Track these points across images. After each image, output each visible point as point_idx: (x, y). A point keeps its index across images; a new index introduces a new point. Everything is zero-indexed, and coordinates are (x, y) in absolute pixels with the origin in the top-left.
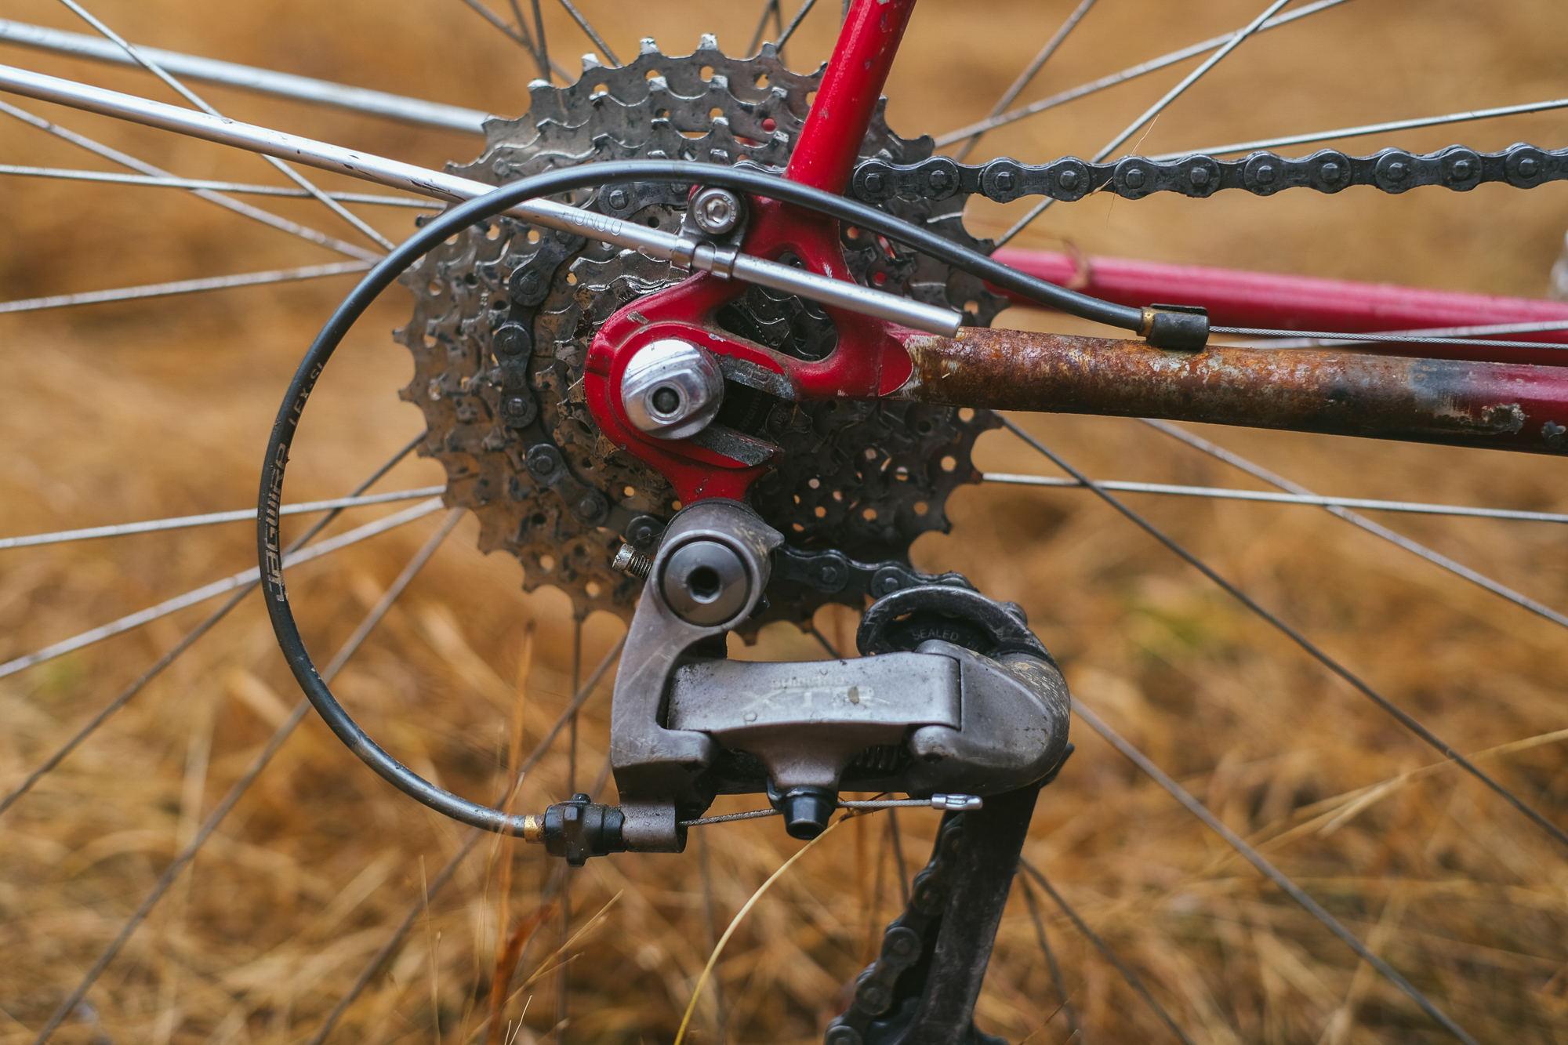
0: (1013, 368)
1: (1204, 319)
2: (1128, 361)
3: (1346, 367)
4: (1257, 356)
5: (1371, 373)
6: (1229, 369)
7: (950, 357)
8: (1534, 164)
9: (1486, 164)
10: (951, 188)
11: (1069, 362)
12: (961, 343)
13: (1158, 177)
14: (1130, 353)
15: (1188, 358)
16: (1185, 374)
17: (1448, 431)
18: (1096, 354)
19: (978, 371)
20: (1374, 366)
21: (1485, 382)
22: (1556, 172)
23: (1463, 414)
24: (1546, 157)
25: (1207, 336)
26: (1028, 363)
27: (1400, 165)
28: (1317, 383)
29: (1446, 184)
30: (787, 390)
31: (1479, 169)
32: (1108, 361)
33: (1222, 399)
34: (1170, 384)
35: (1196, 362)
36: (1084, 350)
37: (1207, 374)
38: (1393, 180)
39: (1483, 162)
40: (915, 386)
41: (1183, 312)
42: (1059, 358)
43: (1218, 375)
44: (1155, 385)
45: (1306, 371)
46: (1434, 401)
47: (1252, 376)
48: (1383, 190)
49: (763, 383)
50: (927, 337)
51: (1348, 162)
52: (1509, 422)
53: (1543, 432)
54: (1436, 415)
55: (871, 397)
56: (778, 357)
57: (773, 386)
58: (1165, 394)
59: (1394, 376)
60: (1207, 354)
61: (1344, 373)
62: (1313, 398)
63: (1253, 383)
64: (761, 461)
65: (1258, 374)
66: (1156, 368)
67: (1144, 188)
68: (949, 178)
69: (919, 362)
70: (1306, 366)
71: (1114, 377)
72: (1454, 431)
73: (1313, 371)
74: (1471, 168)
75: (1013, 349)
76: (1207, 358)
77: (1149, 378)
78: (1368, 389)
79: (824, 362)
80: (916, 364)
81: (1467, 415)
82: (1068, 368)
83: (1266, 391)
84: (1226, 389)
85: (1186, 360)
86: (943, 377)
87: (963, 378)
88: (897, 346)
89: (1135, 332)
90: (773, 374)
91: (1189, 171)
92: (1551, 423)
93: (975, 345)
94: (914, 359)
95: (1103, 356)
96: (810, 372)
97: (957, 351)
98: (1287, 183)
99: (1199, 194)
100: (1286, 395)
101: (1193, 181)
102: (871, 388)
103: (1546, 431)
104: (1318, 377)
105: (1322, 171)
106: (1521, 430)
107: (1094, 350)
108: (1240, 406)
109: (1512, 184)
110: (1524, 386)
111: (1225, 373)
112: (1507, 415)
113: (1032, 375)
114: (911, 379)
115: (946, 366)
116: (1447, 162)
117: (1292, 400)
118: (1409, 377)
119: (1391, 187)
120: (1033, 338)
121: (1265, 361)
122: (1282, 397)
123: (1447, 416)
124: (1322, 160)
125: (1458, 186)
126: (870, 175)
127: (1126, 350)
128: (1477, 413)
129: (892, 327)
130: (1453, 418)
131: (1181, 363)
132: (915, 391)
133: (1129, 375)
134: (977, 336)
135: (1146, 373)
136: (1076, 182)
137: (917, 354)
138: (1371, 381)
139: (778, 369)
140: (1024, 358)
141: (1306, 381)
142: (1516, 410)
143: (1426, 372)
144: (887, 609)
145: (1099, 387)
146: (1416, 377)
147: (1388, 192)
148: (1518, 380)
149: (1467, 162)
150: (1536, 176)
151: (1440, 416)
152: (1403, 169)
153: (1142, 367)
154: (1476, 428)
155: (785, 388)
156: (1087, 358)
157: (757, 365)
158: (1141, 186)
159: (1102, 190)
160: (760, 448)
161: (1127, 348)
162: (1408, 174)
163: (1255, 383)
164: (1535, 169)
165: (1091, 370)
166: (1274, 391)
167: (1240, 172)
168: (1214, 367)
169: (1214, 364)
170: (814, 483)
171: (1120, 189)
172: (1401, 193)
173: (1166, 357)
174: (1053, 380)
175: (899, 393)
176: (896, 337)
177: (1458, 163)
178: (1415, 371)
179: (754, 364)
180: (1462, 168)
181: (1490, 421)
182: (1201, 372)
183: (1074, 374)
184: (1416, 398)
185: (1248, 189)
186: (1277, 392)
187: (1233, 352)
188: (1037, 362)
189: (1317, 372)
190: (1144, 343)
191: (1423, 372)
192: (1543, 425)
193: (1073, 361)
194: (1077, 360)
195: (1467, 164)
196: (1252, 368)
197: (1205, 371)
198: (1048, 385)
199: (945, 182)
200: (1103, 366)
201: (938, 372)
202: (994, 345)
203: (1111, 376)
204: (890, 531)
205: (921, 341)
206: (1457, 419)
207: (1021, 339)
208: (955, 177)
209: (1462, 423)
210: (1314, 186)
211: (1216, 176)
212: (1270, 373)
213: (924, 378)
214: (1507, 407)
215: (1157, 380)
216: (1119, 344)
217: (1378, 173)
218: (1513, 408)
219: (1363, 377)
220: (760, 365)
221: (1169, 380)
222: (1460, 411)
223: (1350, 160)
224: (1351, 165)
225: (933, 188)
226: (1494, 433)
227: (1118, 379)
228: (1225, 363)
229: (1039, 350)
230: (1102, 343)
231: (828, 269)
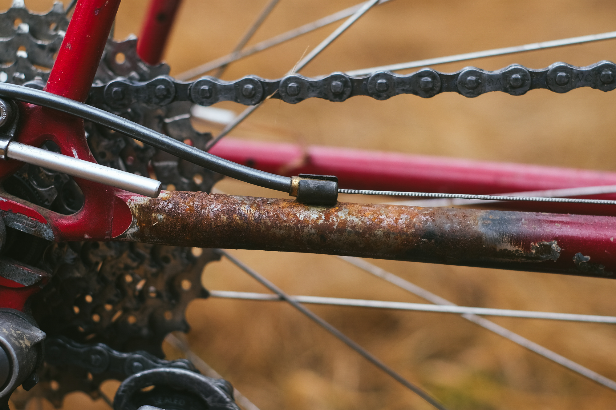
0: (202, 218)
1: (334, 184)
2: (282, 213)
3: (435, 216)
4: (373, 209)
5: (452, 220)
6: (352, 218)
7: (158, 211)
8: (566, 76)
9: (534, 76)
10: (169, 97)
11: (240, 214)
12: (166, 202)
13: (309, 88)
14: (283, 208)
15: (324, 211)
16: (321, 221)
17: (507, 260)
18: (259, 208)
19: (177, 221)
20: (455, 215)
21: (533, 226)
22: (582, 81)
23: (517, 248)
24: (575, 71)
25: (337, 195)
26: (211, 215)
27: (474, 78)
28: (414, 227)
29: (506, 90)
30: (50, 235)
31: (528, 80)
32: (268, 213)
33: (347, 239)
34: (311, 229)
35: (329, 213)
36: (251, 206)
37: (337, 221)
38: (469, 88)
39: (531, 75)
40: (135, 231)
41: (320, 179)
42: (234, 211)
43: (344, 223)
44: (300, 229)
45: (406, 219)
46: (497, 240)
47: (368, 223)
48: (463, 95)
49: (33, 229)
50: (143, 198)
51: (438, 76)
52: (550, 253)
53: (574, 260)
54: (498, 249)
55: (107, 239)
56: (44, 211)
57: (40, 232)
58: (307, 236)
59: (469, 222)
60: (337, 208)
61: (434, 220)
62: (411, 238)
63: (368, 228)
64: (34, 283)
65: (373, 221)
66: (301, 218)
67: (300, 96)
68: (168, 90)
69: (137, 214)
70: (406, 216)
71: (272, 224)
72: (512, 260)
73: (411, 219)
74: (523, 79)
75: (202, 206)
76: (337, 211)
77: (296, 225)
78: (449, 232)
79: (75, 215)
80: (134, 216)
81: (520, 249)
82: (240, 218)
83: (378, 233)
84: (349, 232)
85: (322, 212)
86: (153, 225)
87: (167, 226)
88: (122, 203)
89: (289, 194)
90: (39, 224)
91: (330, 84)
92: (580, 254)
93: (176, 203)
94: (133, 213)
95: (265, 210)
96: (65, 222)
97: (163, 207)
98: (397, 91)
99: (337, 99)
100: (392, 236)
101: (333, 91)
102: (107, 232)
103: (577, 260)
104: (415, 224)
105: (420, 83)
106: (558, 259)
107: (258, 206)
108: (361, 244)
109: (552, 90)
110: (560, 229)
111: (349, 221)
112: (548, 249)
113: (215, 223)
114: (132, 227)
115: (155, 217)
116: (506, 75)
117: (396, 239)
118: (479, 223)
119: (469, 93)
120: (217, 198)
121: (378, 213)
122: (389, 237)
123: (506, 250)
124: (421, 75)
125: (514, 92)
126: (115, 89)
127: (281, 206)
128: (527, 247)
129: (120, 191)
130: (510, 251)
131: (318, 215)
132: (135, 235)
133: (282, 223)
134: (179, 196)
135: (294, 221)
136: (253, 92)
137: (135, 209)
138: (452, 226)
139: (43, 220)
140: (209, 212)
141: (406, 226)
142: (555, 245)
143: (492, 220)
144: (133, 384)
145: (262, 231)
146: (484, 223)
147: (467, 97)
148: (556, 224)
149: (520, 75)
150: (568, 85)
151: (501, 250)
152: (476, 81)
153: (291, 217)
154: (527, 257)
155: (48, 233)
156: (253, 211)
157: (29, 217)
158: (298, 94)
159: (272, 97)
160: (33, 274)
161: (282, 204)
162: (479, 84)
163: (370, 228)
164: (567, 80)
165: (255, 220)
166: (384, 233)
167: (365, 84)
168: (342, 217)
169: (342, 215)
170: (89, 299)
171: (284, 97)
172: (475, 97)
173: (308, 210)
174: (229, 226)
175: (124, 236)
176: (122, 197)
177: (514, 76)
178: (484, 219)
179: (27, 217)
180: (516, 79)
181: (536, 253)
182: (332, 220)
183: (244, 222)
184: (484, 237)
185: (371, 95)
186: (386, 234)
187: (356, 206)
188: (218, 214)
189: (414, 220)
190: (295, 201)
191: (489, 219)
192: (574, 255)
193: (243, 214)
194: (246, 213)
195: (520, 77)
196: (369, 217)
197: (335, 219)
198: (226, 230)
199: (165, 93)
200: (264, 217)
201: (150, 222)
202: (189, 203)
203: (269, 224)
204: (145, 332)
205: (139, 200)
206: (513, 251)
207: (209, 198)
208: (172, 90)
209: (517, 254)
210: (416, 93)
211: (348, 87)
212: (381, 221)
213: (140, 226)
214: (548, 243)
215: (302, 226)
216: (277, 202)
217: (459, 83)
218: (552, 244)
219: (447, 223)
220: (31, 217)
221: (310, 226)
222: (515, 246)
223: (440, 75)
224: (441, 79)
225: (157, 97)
226: (540, 261)
227: (274, 225)
228: (349, 214)
229: (220, 206)
230: (264, 202)
231: (75, 152)
